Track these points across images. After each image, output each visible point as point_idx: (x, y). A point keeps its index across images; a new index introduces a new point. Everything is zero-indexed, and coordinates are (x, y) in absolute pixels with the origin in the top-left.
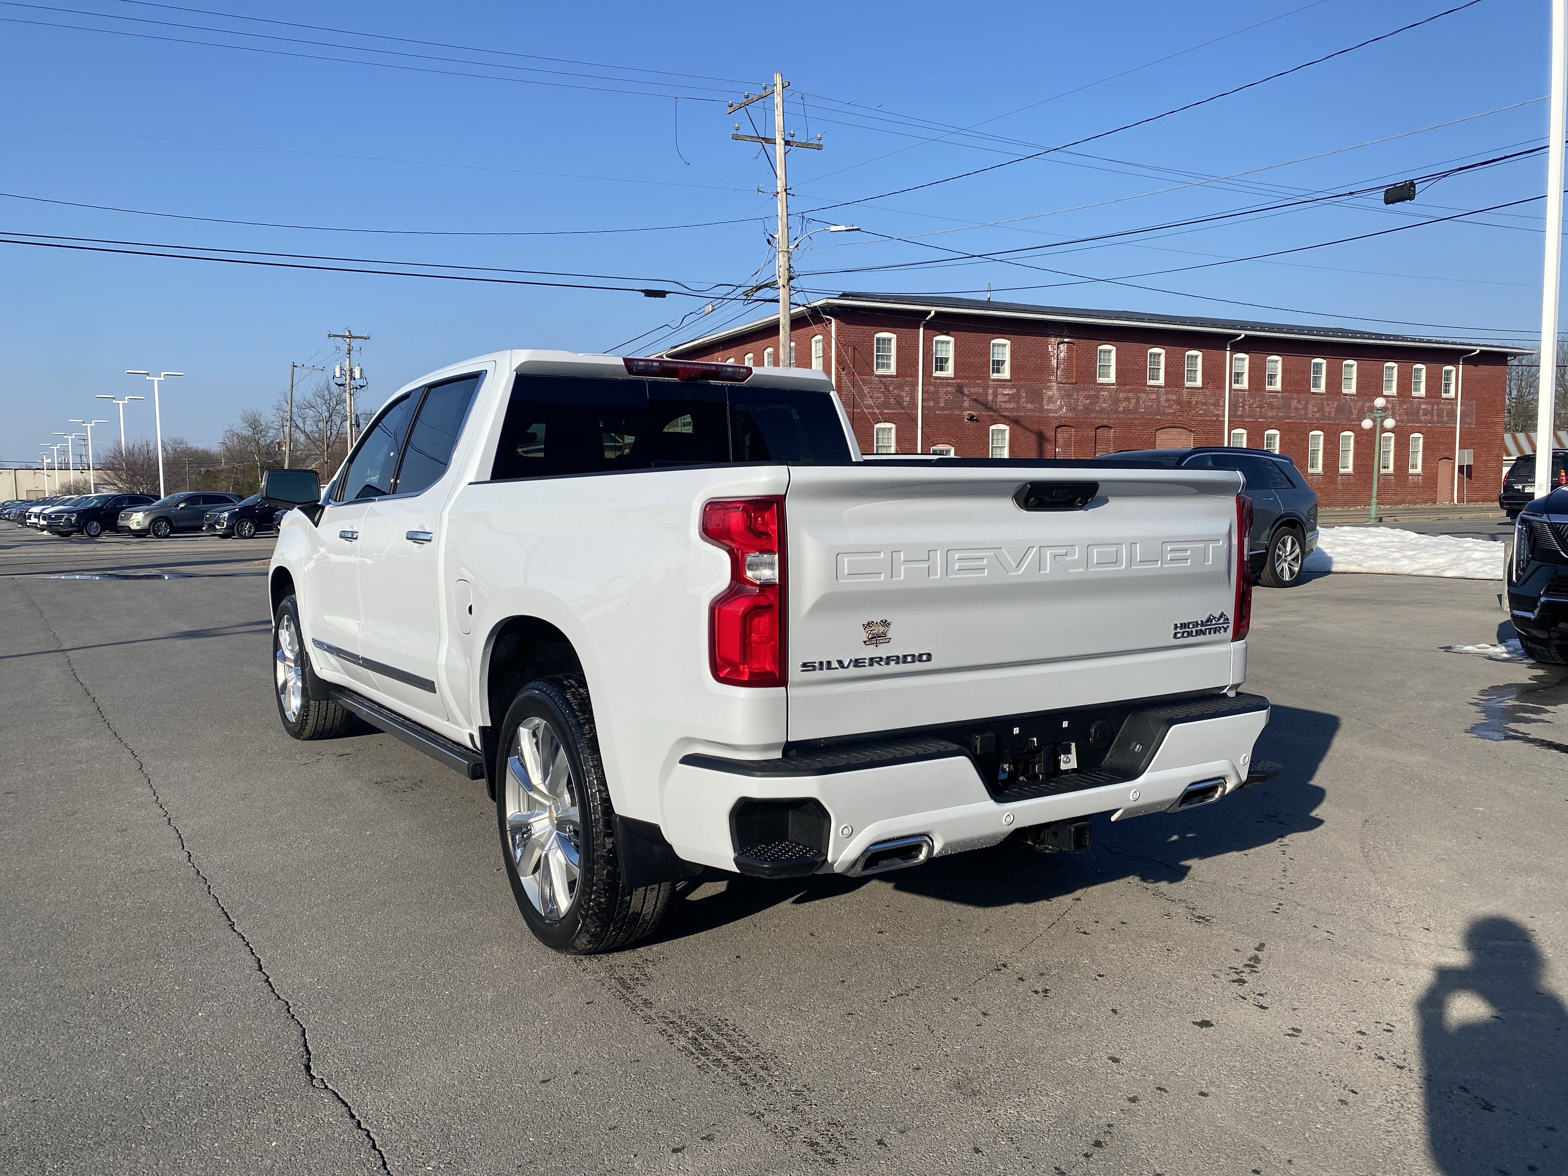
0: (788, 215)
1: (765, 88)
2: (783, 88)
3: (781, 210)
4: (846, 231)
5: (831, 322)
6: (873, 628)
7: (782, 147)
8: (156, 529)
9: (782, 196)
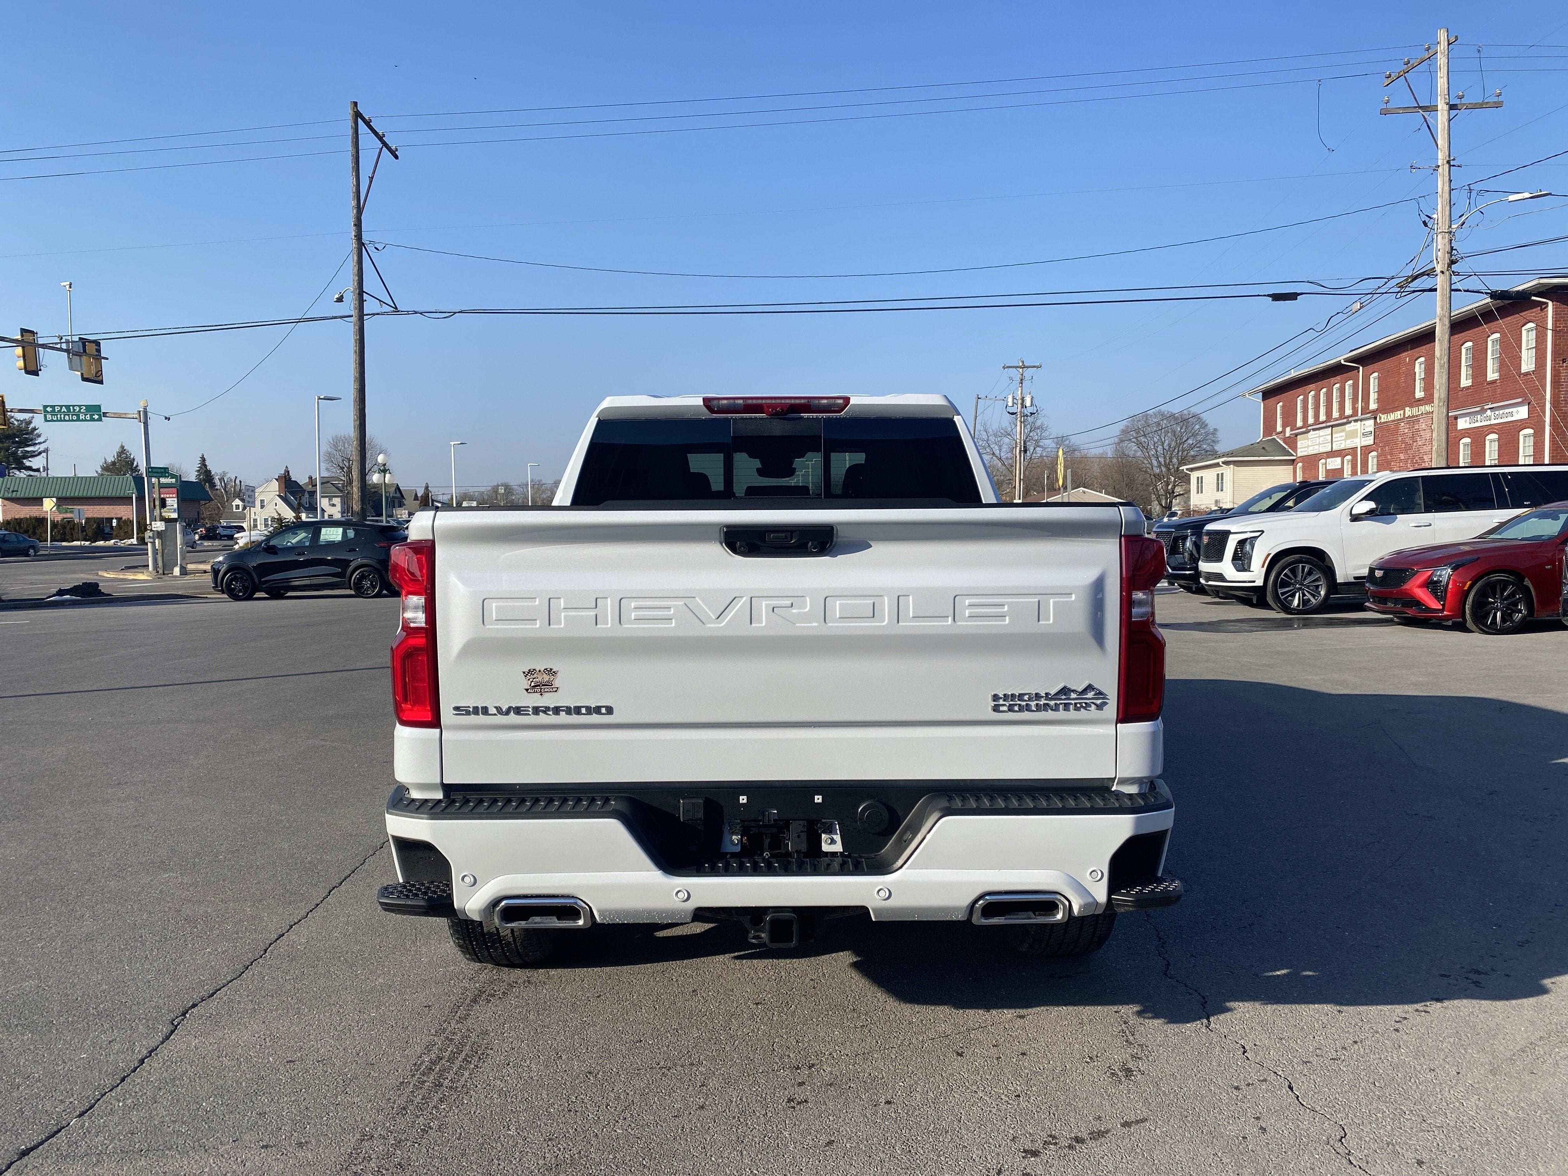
0: (1451, 190)
1: (1428, 49)
2: (1449, 44)
3: (1441, 185)
4: (1531, 198)
5: (1547, 306)
7: (1446, 113)
9: (1443, 170)
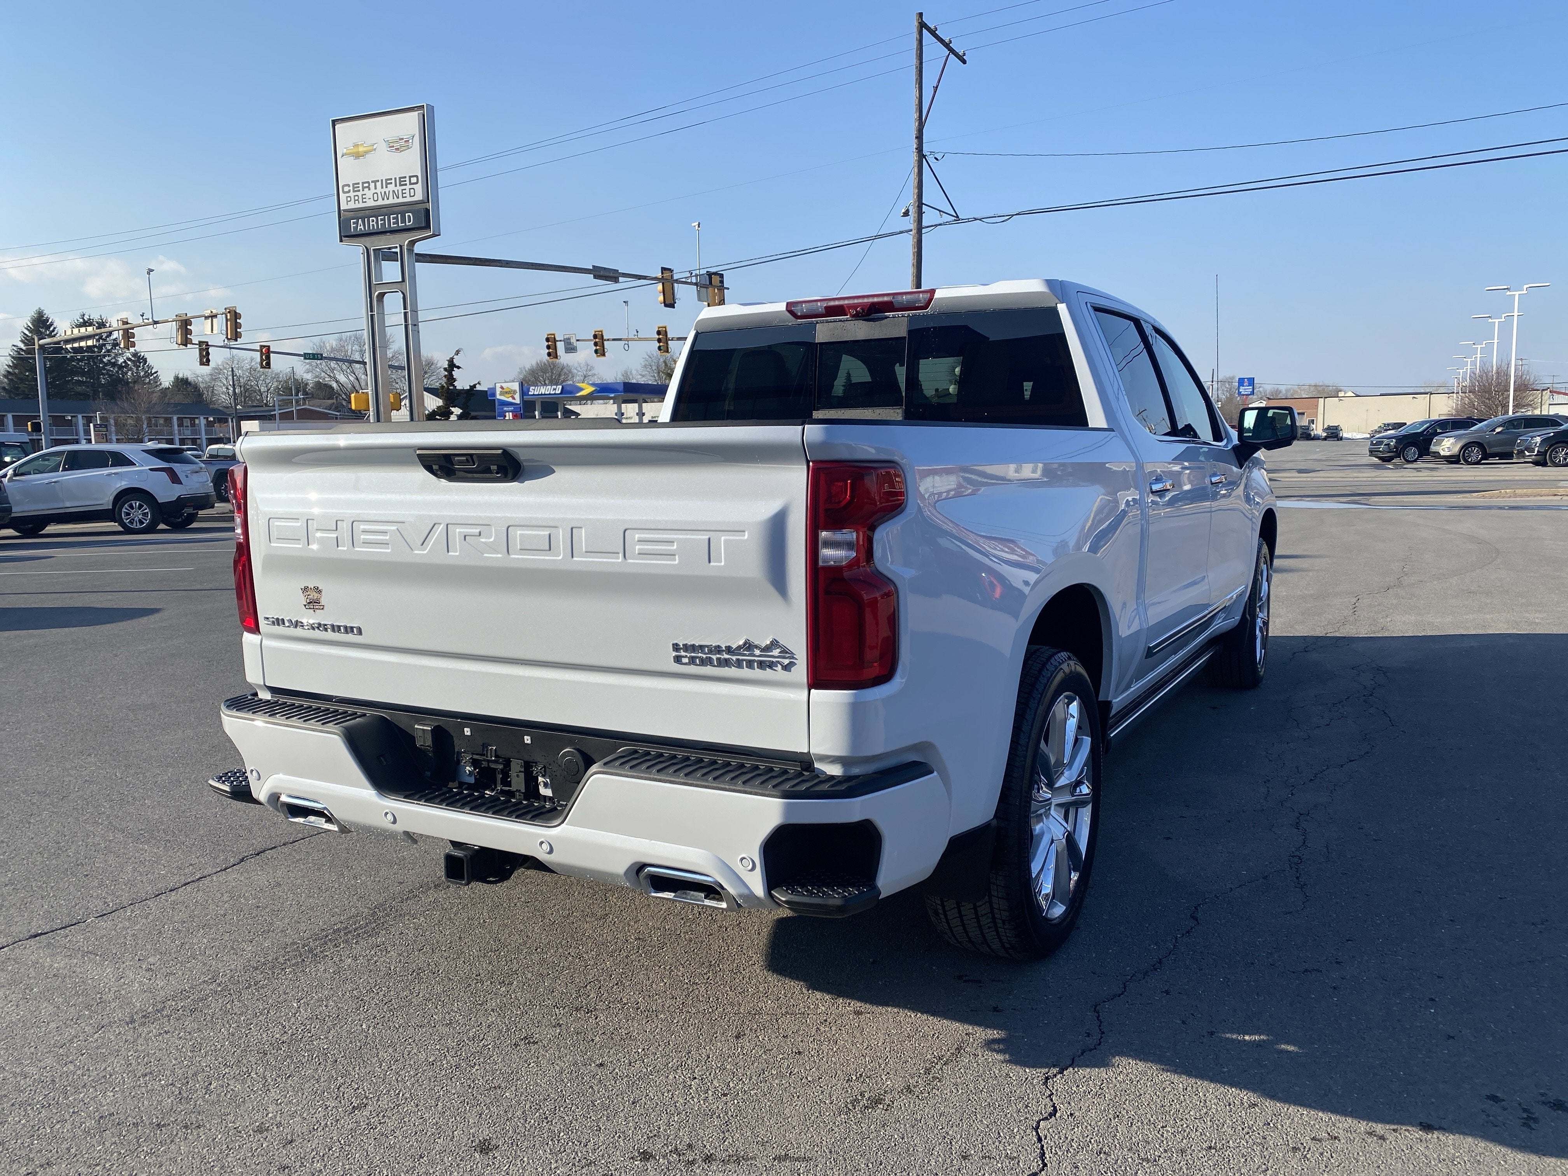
6: (309, 593)
8: (1466, 455)
